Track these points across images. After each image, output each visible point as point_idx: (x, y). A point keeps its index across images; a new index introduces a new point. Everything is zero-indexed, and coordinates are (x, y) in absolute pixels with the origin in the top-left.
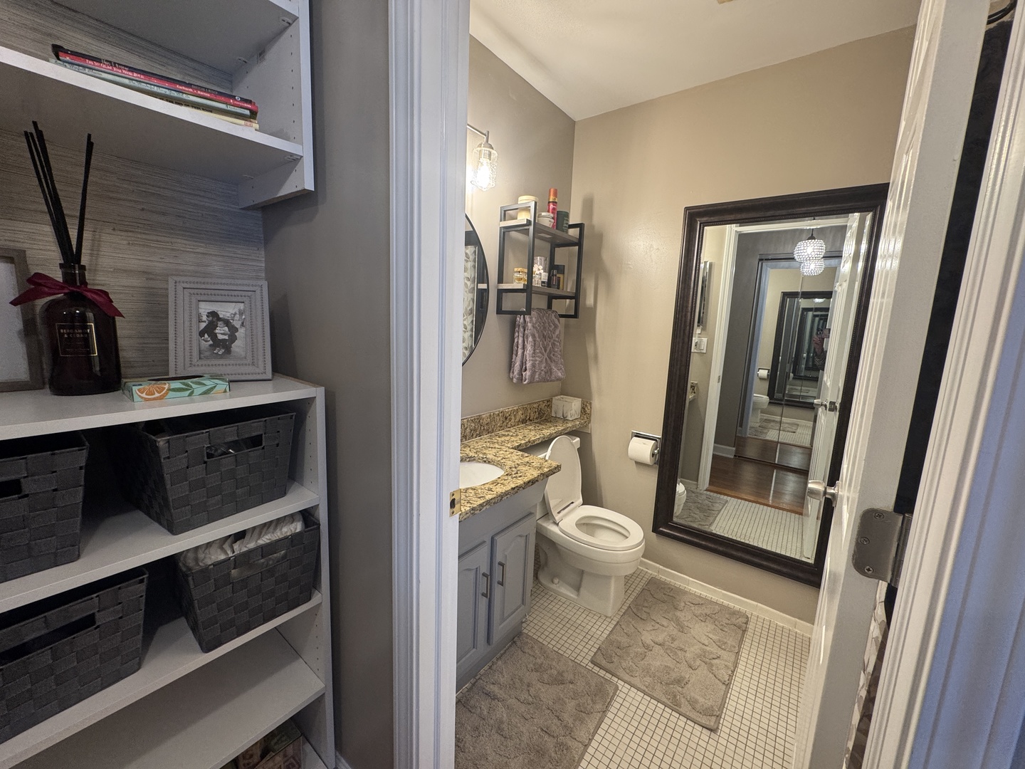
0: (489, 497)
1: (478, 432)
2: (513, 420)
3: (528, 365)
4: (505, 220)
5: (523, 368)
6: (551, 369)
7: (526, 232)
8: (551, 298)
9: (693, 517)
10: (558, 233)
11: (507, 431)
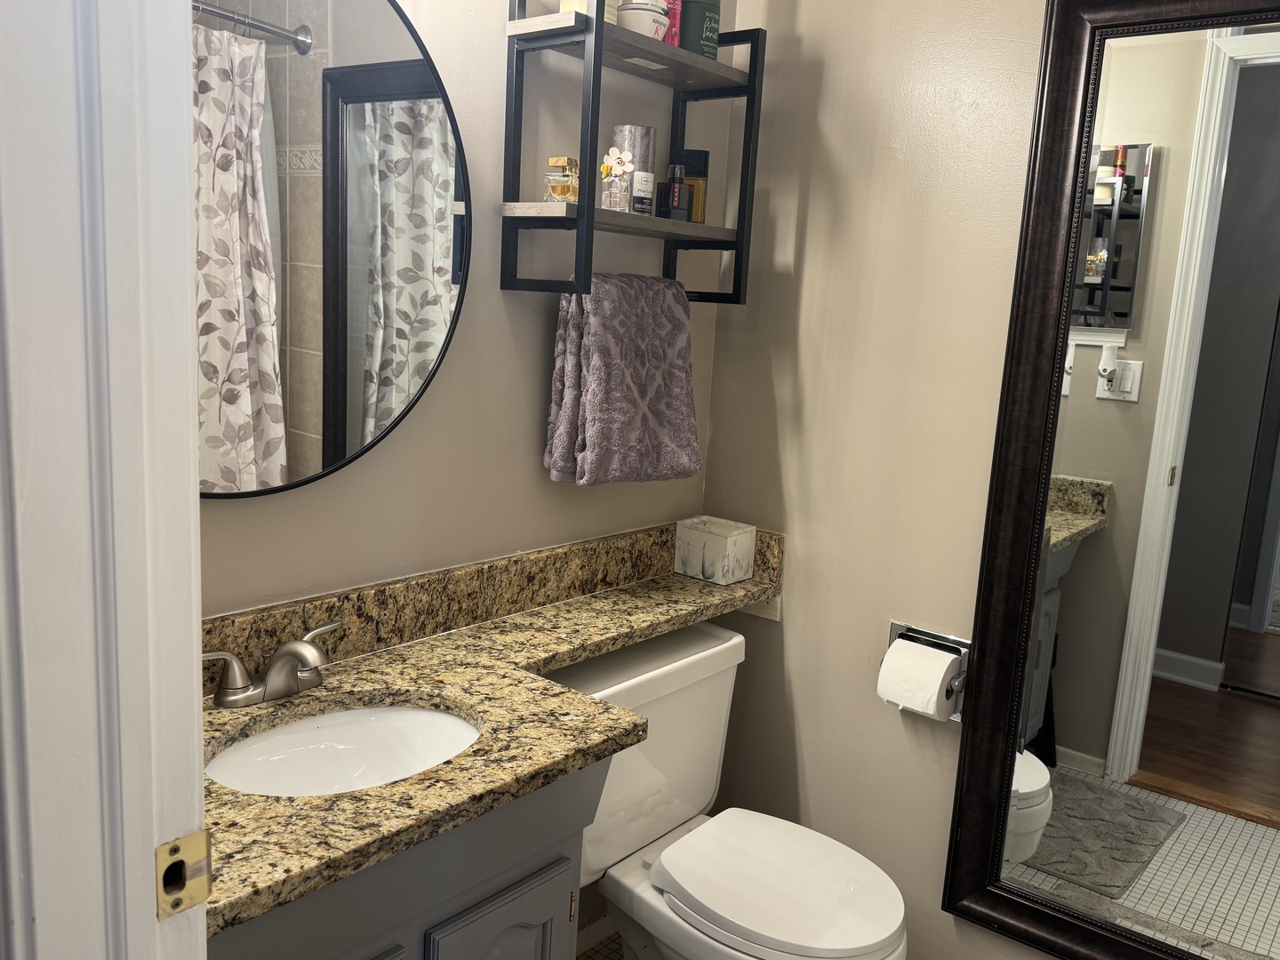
0: (390, 826)
1: (440, 619)
2: (552, 584)
3: (588, 434)
4: (523, 15)
5: (575, 442)
6: (658, 448)
7: (577, 50)
8: (673, 246)
9: (1078, 860)
10: (685, 56)
11: (531, 615)
